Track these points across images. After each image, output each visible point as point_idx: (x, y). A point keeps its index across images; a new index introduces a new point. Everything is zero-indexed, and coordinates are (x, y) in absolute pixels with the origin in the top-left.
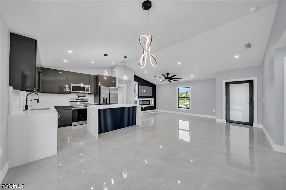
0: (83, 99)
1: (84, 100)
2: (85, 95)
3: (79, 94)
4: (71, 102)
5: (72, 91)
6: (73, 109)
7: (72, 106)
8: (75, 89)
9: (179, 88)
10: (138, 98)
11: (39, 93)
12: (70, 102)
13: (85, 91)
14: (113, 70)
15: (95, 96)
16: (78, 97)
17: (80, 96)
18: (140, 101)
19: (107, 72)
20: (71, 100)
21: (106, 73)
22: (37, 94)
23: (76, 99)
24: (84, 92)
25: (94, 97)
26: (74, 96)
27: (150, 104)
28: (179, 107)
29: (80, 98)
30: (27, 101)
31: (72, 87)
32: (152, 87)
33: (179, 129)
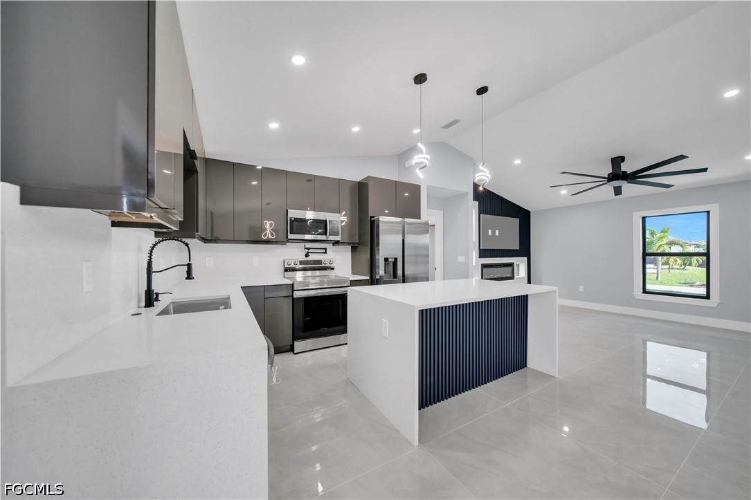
0: (319, 262)
1: (323, 265)
2: (326, 249)
3: (308, 245)
4: (286, 270)
5: (291, 236)
6: (295, 297)
7: (293, 285)
8: (299, 226)
9: (644, 218)
10: (480, 257)
11: (195, 240)
12: (283, 270)
13: (326, 235)
14: (406, 163)
15: (354, 249)
16: (307, 255)
17: (310, 251)
18: (484, 266)
19: (424, 150)
20: (286, 266)
21: (421, 152)
22: (187, 245)
23: (301, 263)
24: (323, 237)
25: (350, 254)
26: (294, 253)
27: (516, 276)
28: (645, 291)
29: (312, 257)
30: (149, 271)
31: (290, 220)
32: (518, 219)
33: (646, 376)
